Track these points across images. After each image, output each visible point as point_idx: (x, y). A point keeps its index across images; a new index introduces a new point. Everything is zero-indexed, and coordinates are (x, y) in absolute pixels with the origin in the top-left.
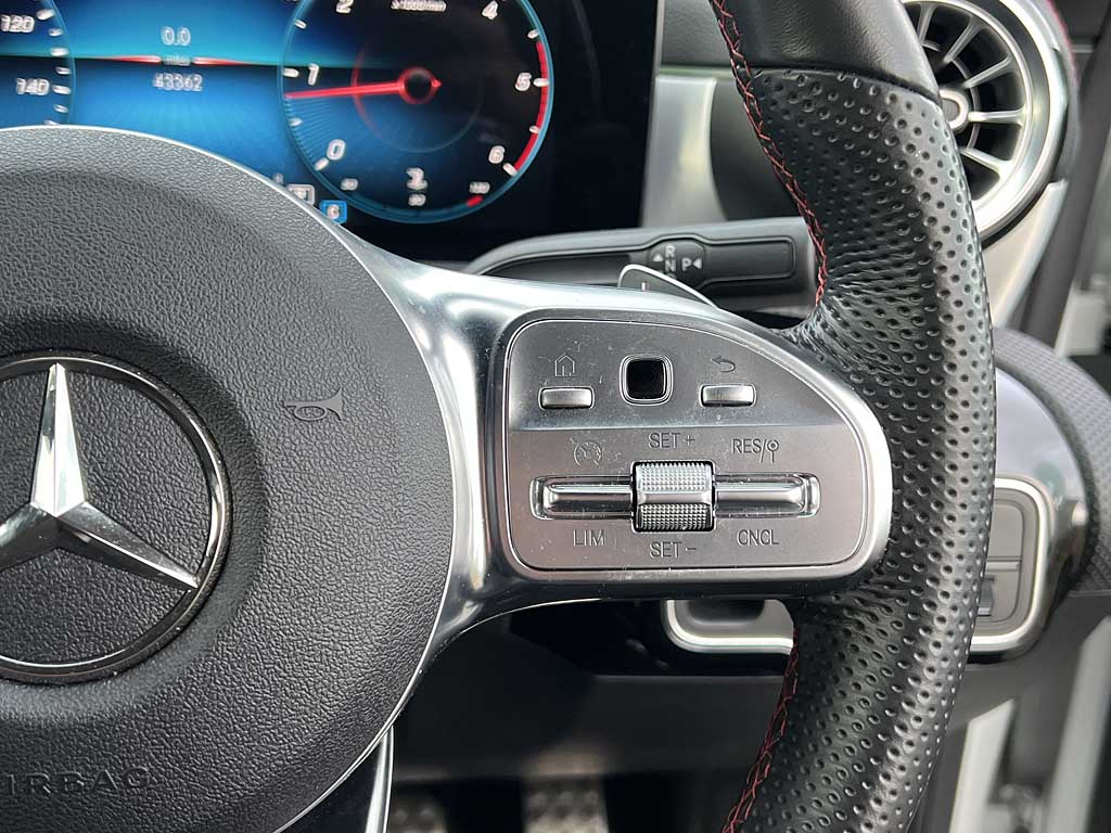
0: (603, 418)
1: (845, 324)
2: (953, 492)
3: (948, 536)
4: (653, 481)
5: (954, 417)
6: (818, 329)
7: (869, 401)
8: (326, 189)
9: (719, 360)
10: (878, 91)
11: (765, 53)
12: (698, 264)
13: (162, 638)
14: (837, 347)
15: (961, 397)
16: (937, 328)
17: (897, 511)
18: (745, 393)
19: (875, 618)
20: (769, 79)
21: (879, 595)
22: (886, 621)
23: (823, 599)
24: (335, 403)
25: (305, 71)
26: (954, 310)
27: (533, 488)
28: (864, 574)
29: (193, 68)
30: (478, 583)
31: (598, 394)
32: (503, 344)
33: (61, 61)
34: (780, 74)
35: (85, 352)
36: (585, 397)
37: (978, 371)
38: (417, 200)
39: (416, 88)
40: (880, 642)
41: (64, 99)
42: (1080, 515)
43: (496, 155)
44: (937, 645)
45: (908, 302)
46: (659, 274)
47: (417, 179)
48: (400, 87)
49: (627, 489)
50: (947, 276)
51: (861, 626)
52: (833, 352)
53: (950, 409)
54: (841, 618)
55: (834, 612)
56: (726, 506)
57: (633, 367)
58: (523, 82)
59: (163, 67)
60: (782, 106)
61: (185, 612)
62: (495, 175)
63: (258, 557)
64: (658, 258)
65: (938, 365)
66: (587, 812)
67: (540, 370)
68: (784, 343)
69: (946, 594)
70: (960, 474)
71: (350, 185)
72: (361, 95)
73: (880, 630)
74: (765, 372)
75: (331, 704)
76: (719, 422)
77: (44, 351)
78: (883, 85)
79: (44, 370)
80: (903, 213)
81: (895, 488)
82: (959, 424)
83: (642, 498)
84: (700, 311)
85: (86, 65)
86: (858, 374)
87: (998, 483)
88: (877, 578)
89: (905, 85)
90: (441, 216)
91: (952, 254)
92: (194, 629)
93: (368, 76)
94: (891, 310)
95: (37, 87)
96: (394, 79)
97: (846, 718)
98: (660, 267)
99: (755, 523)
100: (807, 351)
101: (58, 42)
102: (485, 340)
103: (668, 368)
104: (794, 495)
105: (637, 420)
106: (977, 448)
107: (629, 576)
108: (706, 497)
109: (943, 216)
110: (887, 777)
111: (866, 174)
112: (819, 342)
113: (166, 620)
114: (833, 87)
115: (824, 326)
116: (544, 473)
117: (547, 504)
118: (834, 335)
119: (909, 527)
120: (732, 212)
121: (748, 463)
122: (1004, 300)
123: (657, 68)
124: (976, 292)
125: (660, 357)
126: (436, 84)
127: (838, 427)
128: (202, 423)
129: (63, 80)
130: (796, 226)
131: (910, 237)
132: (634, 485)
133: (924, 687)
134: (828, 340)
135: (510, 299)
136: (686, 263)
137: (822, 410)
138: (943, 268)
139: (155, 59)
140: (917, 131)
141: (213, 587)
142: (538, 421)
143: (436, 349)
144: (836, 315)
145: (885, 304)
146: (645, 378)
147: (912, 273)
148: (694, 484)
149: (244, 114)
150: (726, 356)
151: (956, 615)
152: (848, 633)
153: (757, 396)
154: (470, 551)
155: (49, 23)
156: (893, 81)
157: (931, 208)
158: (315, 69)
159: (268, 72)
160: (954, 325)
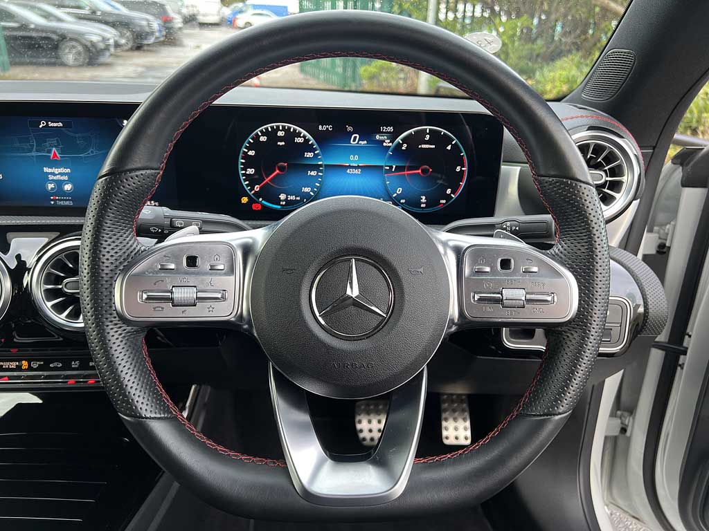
0: (493, 275)
1: (565, 250)
2: (596, 299)
3: (595, 312)
4: (507, 293)
5: (597, 277)
6: (557, 251)
7: (572, 272)
8: (396, 202)
9: (527, 260)
10: (576, 184)
11: (542, 172)
12: (517, 228)
13: (377, 329)
14: (562, 256)
15: (600, 271)
16: (593, 252)
17: (580, 303)
18: (535, 269)
19: (572, 334)
20: (543, 180)
21: (574, 328)
22: (575, 335)
23: (557, 329)
24: (421, 270)
25: (391, 167)
26: (598, 246)
27: (472, 294)
28: (569, 322)
29: (358, 167)
30: (456, 321)
31: (491, 268)
32: (464, 254)
33: (321, 166)
34: (547, 179)
35: (359, 256)
36: (488, 269)
37: (605, 264)
38: (423, 206)
39: (424, 171)
40: (574, 341)
41: (321, 177)
42: (641, 310)
43: (449, 191)
44: (591, 343)
45: (584, 244)
46: (504, 231)
47: (424, 199)
48: (420, 171)
49: (500, 296)
50: (596, 237)
51: (568, 337)
52: (561, 258)
53: (596, 275)
54: (562, 334)
55: (560, 333)
56: (528, 301)
57: (502, 260)
58: (458, 169)
59: (350, 167)
60: (547, 187)
61: (383, 324)
62: (448, 197)
63: (402, 310)
64: (505, 226)
65: (593, 263)
66: (463, 411)
67: (474, 261)
68: (546, 255)
69: (594, 328)
70: (599, 294)
71: (403, 201)
72: (407, 174)
73: (574, 338)
74: (541, 263)
75: (420, 349)
76: (527, 277)
77: (349, 255)
78: (577, 183)
79: (349, 260)
80: (583, 219)
81: (579, 297)
82: (599, 279)
83: (504, 298)
84: (521, 245)
85: (327, 166)
86: (568, 264)
87: (610, 298)
88: (573, 323)
89: (584, 182)
90: (430, 210)
91: (597, 230)
92: (385, 328)
93: (410, 168)
94: (579, 246)
95: (313, 173)
96: (418, 169)
97: (565, 356)
98: (505, 229)
99: (537, 306)
100: (553, 257)
101: (320, 160)
102: (459, 252)
103: (512, 261)
104: (549, 298)
105: (502, 275)
106: (604, 286)
107: (500, 320)
108: (523, 298)
109: (593, 213)
110: (575, 379)
111: (572, 207)
112: (557, 254)
113: (378, 325)
114: (562, 183)
115: (559, 250)
116: (475, 290)
117: (476, 299)
118: (561, 253)
119: (583, 308)
120: (527, 212)
121: (536, 290)
122: (615, 242)
123: (502, 163)
124: (603, 234)
125: (509, 258)
126: (431, 170)
127: (562, 279)
128: (386, 272)
129: (321, 171)
130: (548, 217)
131: (585, 226)
132: (502, 295)
133: (586, 354)
134: (560, 254)
135: (465, 240)
136: (514, 228)
137: (558, 275)
138: (595, 235)
139: (348, 165)
140: (587, 196)
141: (389, 317)
142: (474, 276)
143: (446, 253)
144: (562, 247)
145: (577, 245)
146: (505, 264)
147: (585, 236)
148: (520, 294)
149: (372, 181)
150: (530, 259)
151: (596, 334)
152: (564, 339)
153: (539, 270)
154: (454, 311)
155: (318, 155)
156: (581, 181)
157: (591, 217)
158: (394, 166)
159: (381, 167)
160: (598, 251)
